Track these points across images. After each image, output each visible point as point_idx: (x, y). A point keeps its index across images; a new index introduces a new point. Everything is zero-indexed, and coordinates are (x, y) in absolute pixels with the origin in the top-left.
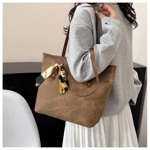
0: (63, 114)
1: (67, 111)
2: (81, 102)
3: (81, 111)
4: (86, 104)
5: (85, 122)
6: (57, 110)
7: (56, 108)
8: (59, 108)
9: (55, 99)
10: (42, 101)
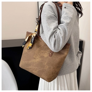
0: (33, 71)
1: (36, 70)
2: (45, 66)
3: (44, 71)
4: (48, 67)
5: (46, 78)
6: (30, 68)
7: (30, 67)
8: (32, 67)
9: (30, 62)
10: (23, 61)
